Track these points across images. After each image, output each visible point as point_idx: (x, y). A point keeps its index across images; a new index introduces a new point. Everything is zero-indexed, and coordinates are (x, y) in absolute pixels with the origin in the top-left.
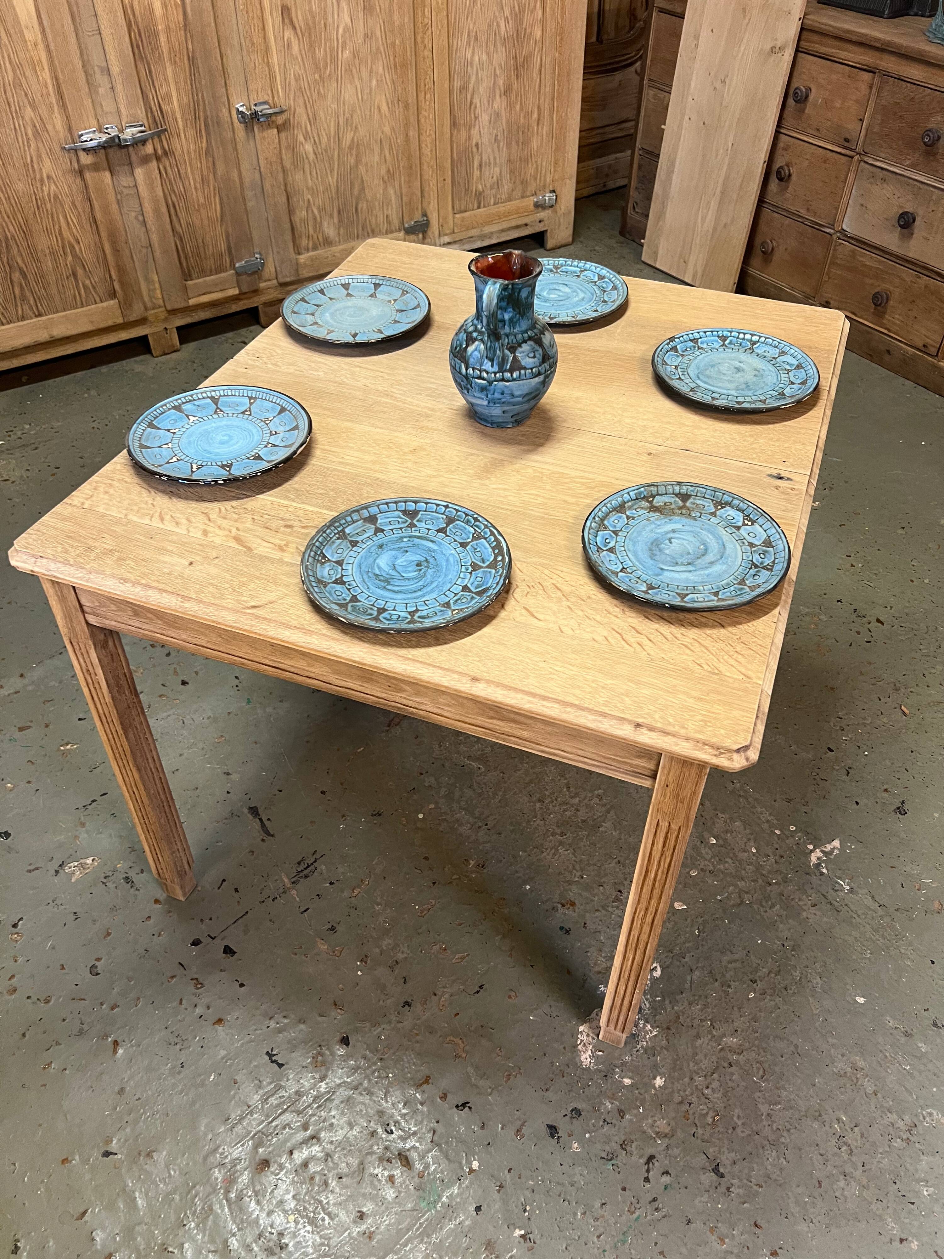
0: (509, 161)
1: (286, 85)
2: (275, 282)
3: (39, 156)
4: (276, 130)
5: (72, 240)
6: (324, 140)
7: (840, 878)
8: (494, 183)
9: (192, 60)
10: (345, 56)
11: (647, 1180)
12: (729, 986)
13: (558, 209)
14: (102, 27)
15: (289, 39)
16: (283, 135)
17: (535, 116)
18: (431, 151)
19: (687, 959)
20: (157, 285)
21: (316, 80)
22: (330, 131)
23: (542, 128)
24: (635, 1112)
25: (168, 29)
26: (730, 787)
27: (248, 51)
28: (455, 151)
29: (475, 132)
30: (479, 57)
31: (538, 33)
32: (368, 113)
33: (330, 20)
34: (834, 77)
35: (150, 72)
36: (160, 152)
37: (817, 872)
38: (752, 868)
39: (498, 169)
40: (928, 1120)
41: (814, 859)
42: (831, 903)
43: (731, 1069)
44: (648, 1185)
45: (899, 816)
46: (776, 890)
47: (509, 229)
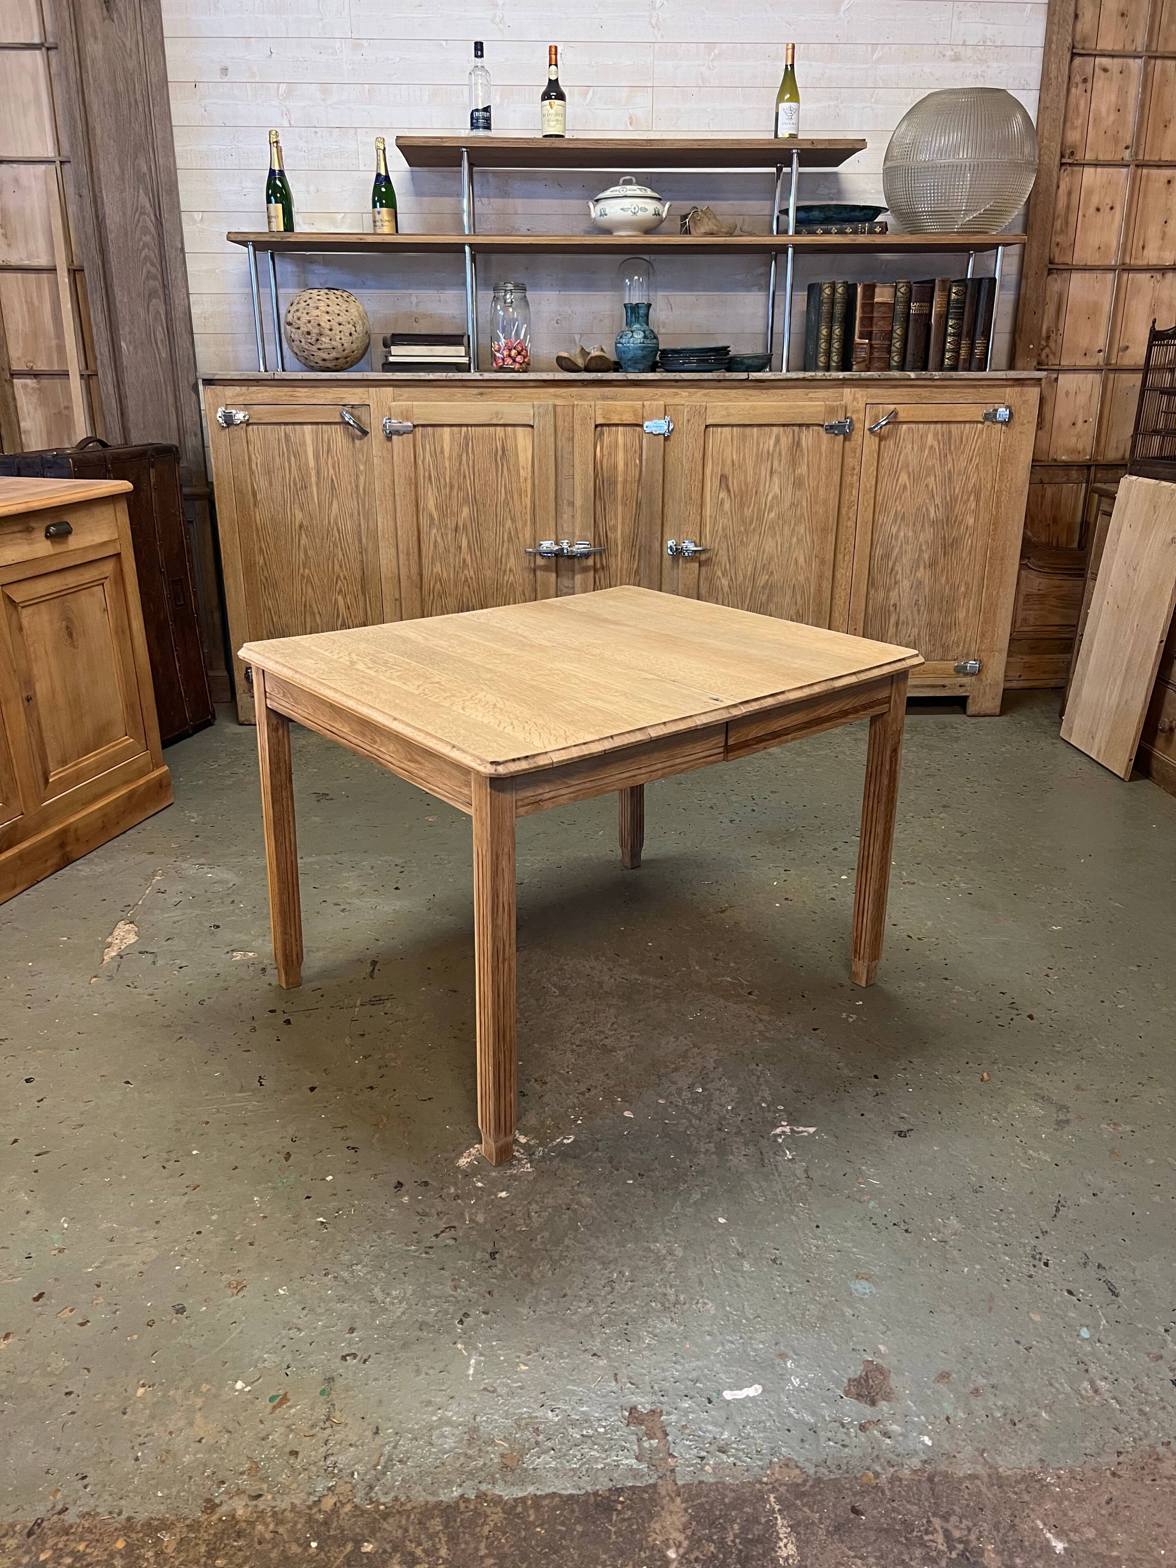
0: (929, 624)
1: (713, 532)
3: (508, 554)
4: (697, 565)
6: (740, 578)
7: (789, 1149)
8: (910, 642)
9: (639, 505)
10: (770, 516)
11: (437, 1236)
12: (618, 1170)
13: (984, 678)
14: (576, 473)
15: (723, 499)
16: (703, 569)
17: (963, 589)
18: (845, 603)
19: (600, 1143)
21: (740, 532)
22: (747, 572)
23: (969, 602)
24: (467, 1201)
25: (625, 481)
26: (754, 1066)
27: (686, 503)
28: (870, 608)
29: (894, 594)
30: (905, 532)
31: (971, 521)
32: (785, 562)
33: (762, 488)
35: (605, 508)
36: (598, 566)
37: (772, 1139)
38: (716, 1117)
39: (916, 630)
40: (699, 1305)
41: (778, 1130)
42: (762, 1160)
43: (567, 1212)
44: (433, 1239)
45: (896, 1136)
46: (723, 1135)
47: (923, 686)
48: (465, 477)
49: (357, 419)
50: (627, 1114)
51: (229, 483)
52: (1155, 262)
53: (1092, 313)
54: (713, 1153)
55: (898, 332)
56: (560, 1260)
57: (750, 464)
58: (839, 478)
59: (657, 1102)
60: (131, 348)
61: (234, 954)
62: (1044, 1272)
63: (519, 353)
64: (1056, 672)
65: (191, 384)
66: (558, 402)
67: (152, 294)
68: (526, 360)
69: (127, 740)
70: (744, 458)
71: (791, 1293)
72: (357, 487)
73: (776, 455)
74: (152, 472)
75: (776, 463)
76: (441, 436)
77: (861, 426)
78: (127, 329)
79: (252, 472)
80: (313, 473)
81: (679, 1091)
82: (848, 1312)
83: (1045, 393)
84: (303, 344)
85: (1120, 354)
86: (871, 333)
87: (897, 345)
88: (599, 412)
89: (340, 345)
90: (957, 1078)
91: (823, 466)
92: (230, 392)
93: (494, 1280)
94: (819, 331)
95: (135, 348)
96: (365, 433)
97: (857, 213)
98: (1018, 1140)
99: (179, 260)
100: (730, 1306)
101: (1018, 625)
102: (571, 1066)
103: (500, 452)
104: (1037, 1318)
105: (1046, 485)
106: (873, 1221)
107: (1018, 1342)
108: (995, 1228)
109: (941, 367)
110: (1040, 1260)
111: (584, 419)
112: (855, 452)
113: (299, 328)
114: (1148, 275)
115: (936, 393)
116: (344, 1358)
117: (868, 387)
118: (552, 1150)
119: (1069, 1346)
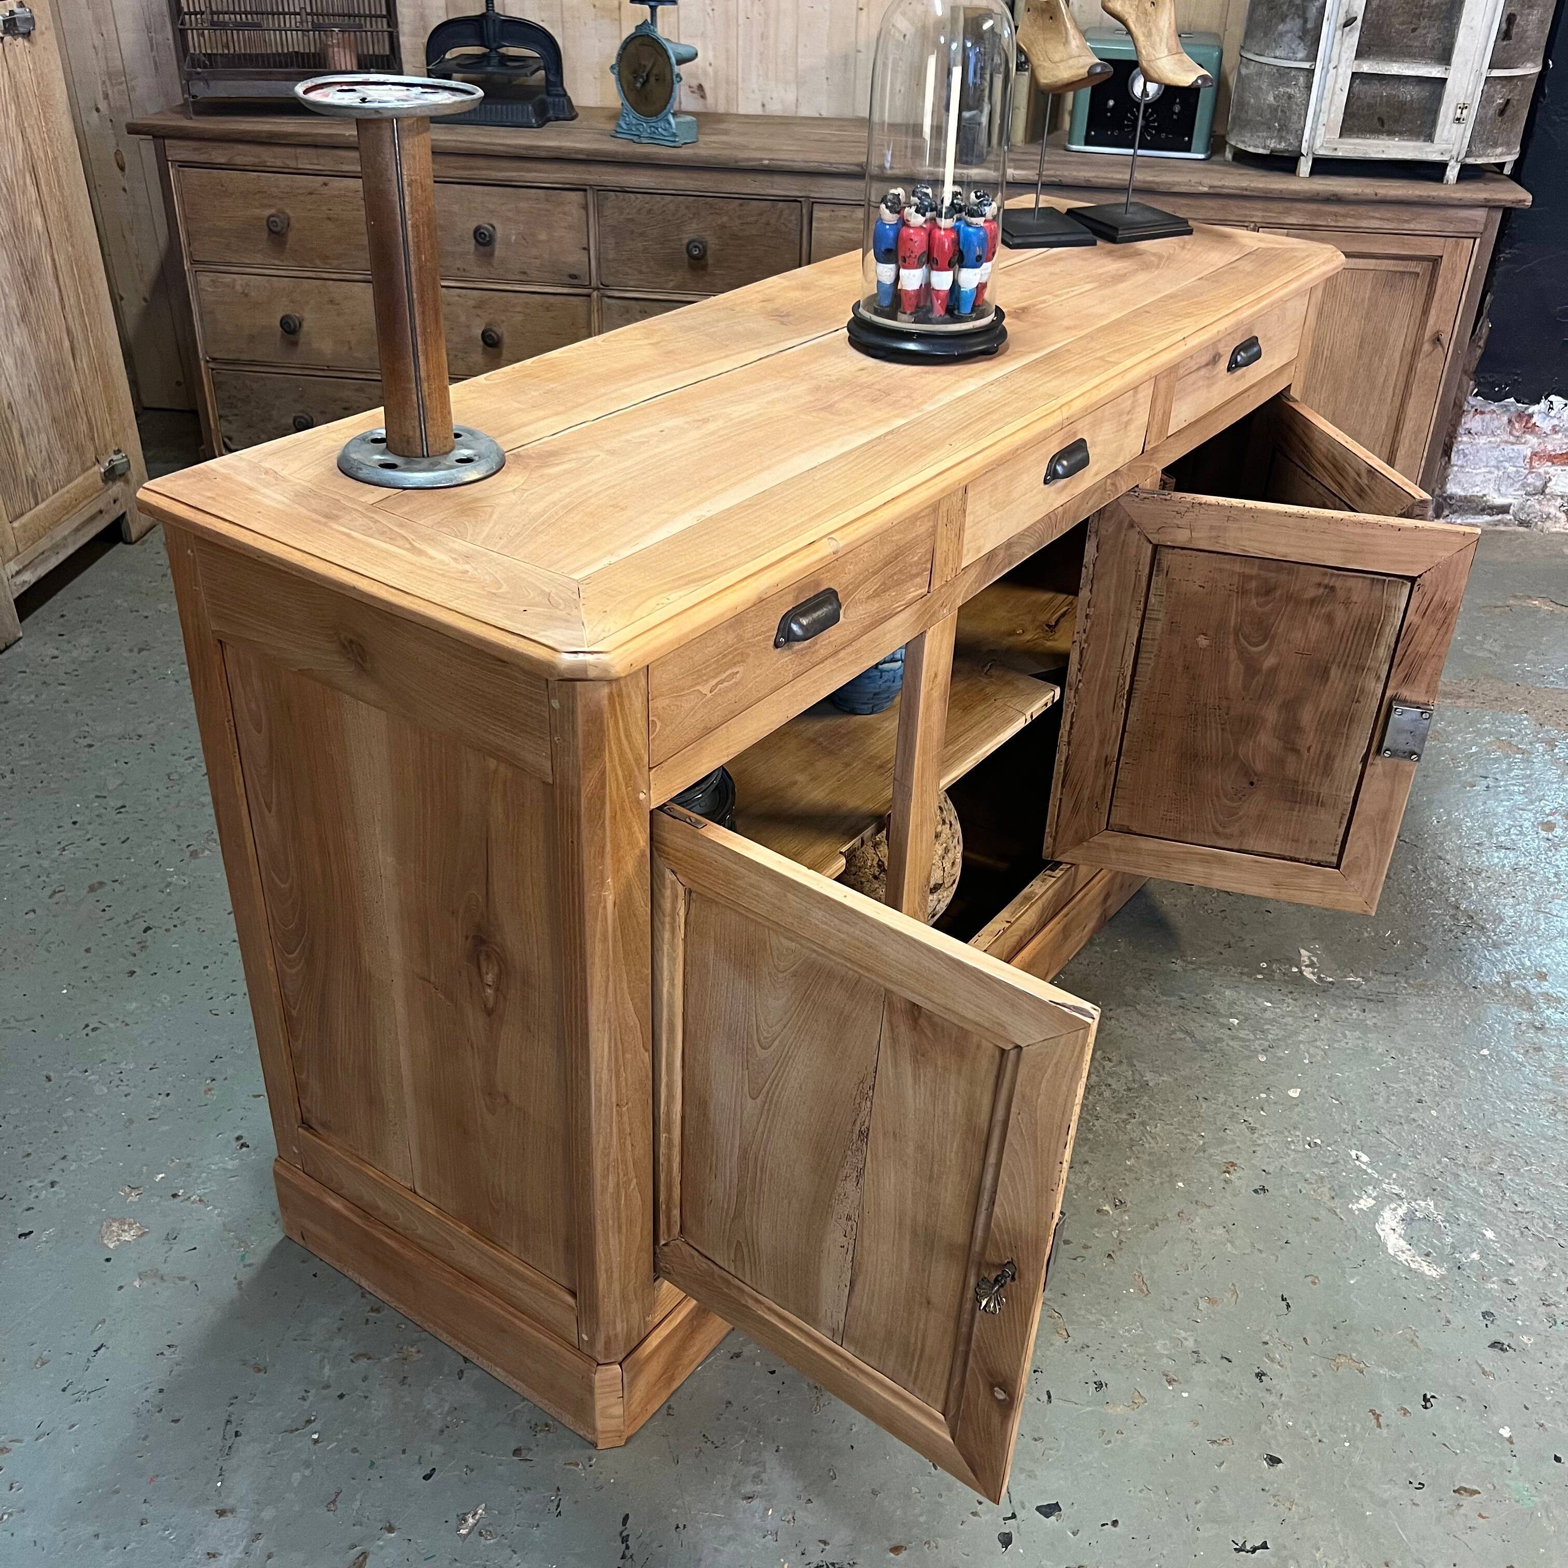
34: (523, 205)
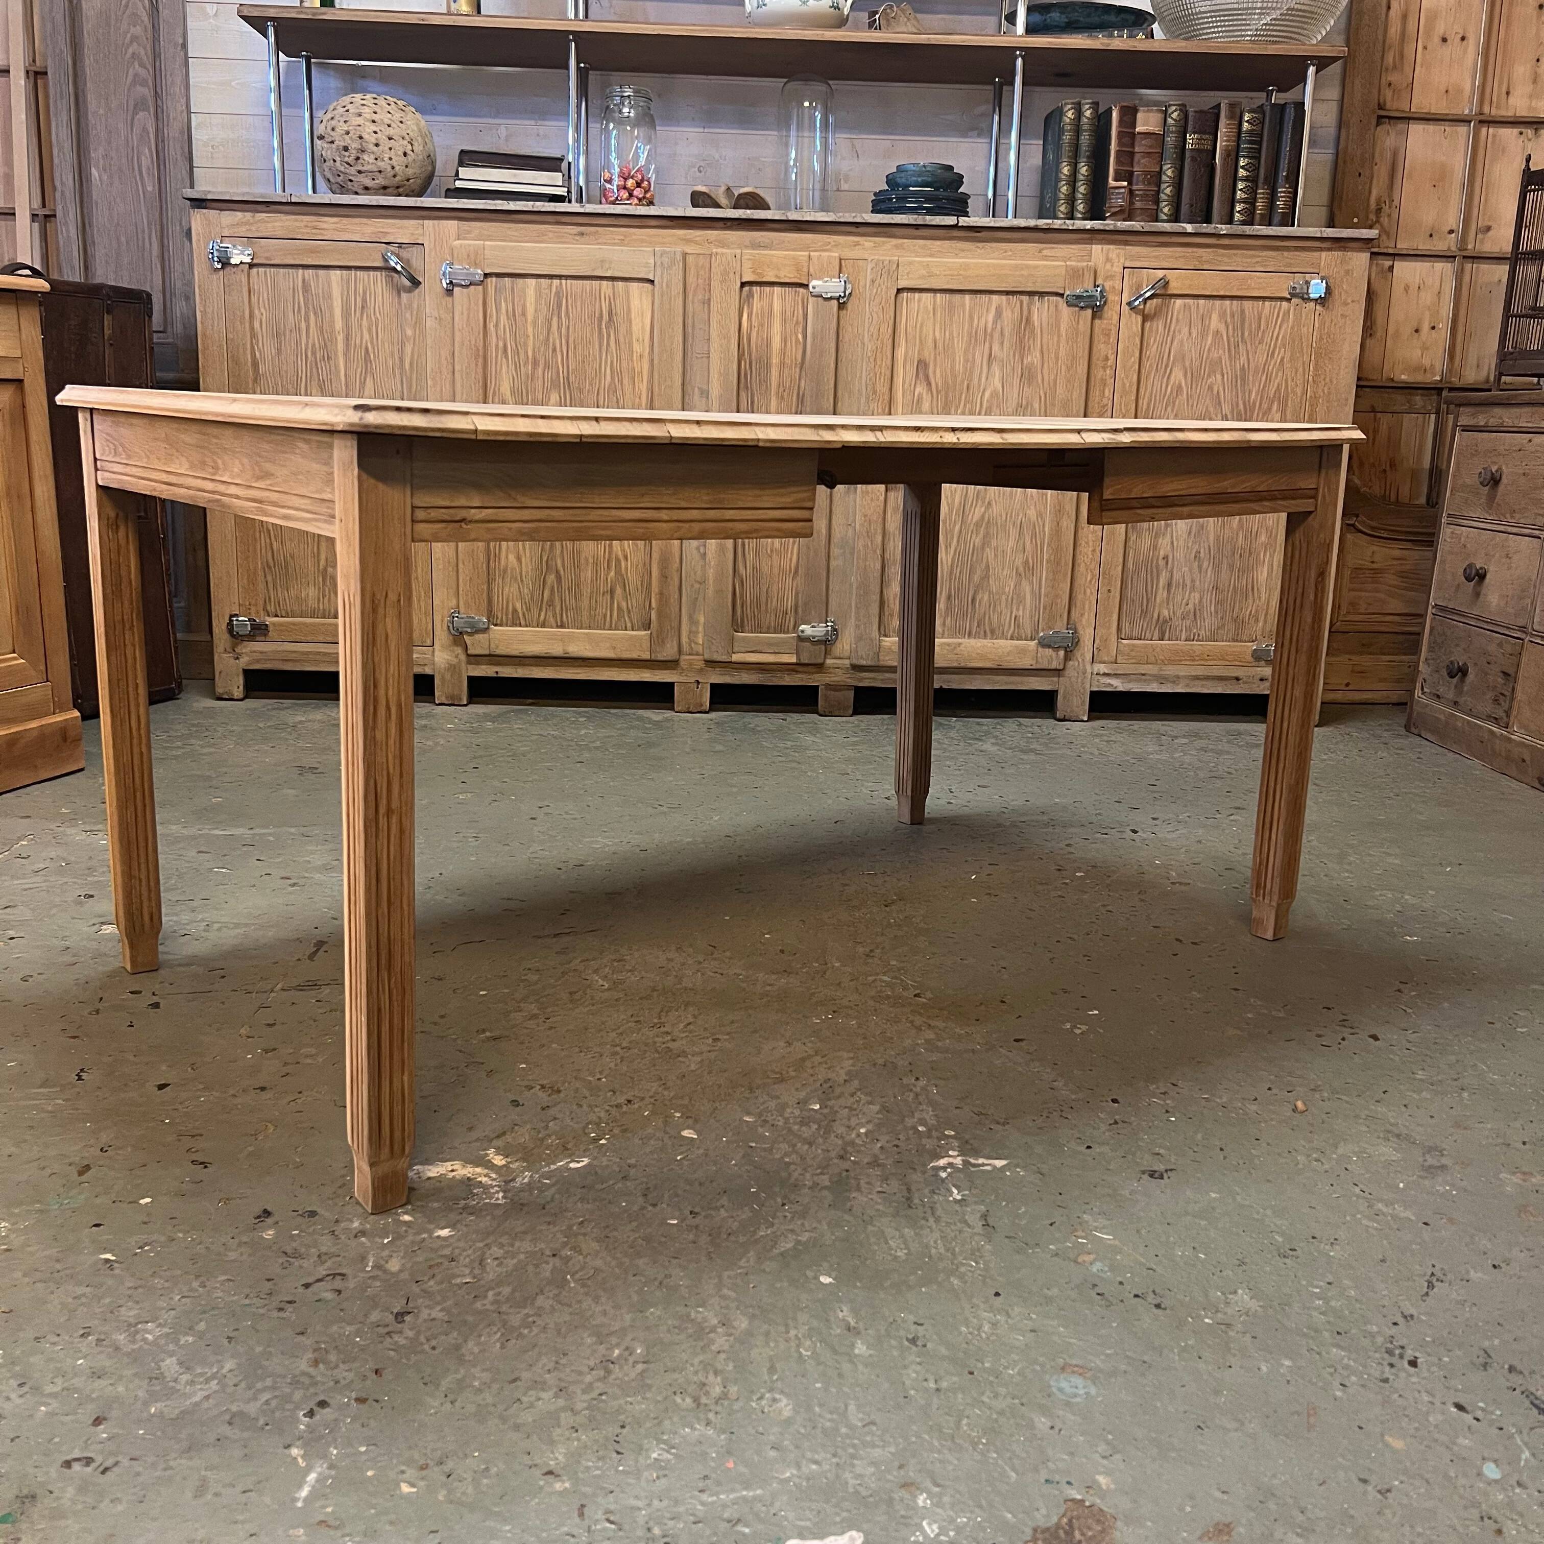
0: (1216, 588)
2: (847, 662)
5: (621, 557)
7: (958, 1187)
8: (1188, 612)
12: (655, 1206)
14: (712, 350)
17: (1263, 538)
18: (1094, 551)
19: (633, 1170)
20: (701, 629)
22: (953, 500)
23: (1272, 556)
24: (378, 1240)
25: (782, 364)
26: (911, 1081)
27: (867, 398)
28: (1131, 560)
33: (976, 380)
35: (752, 402)
37: (931, 1173)
38: (840, 1142)
39: (1197, 595)
40: (764, 1402)
41: (942, 1162)
42: (908, 1199)
43: (551, 1260)
44: (301, 1290)
45: (1146, 1177)
46: (846, 1165)
47: (1207, 678)
48: (554, 350)
49: (406, 263)
50: (686, 1133)
51: (221, 346)
52: (1524, 114)
53: (1439, 179)
54: (825, 1188)
55: (1169, 173)
56: (520, 1327)
57: (959, 345)
58: (1085, 371)
59: (741, 1120)
60: (105, 178)
61: (104, 927)
62: (1410, 1375)
63: (639, 185)
64: (1398, 681)
65: (185, 229)
66: (689, 249)
67: (140, 105)
68: (648, 195)
69: (15, 659)
70: (952, 338)
71: (938, 1390)
72: (402, 360)
73: (996, 335)
74: (107, 319)
75: (996, 348)
76: (523, 291)
77: (1117, 298)
78: (101, 151)
79: (253, 335)
80: (340, 338)
81: (782, 1108)
82: (1042, 1423)
83: (1376, 286)
84: (338, 164)
85: (1480, 236)
86: (1131, 173)
87: (1168, 191)
88: (747, 265)
89: (389, 169)
90: (1254, 1107)
91: (1062, 353)
92: (228, 218)
93: (392, 1353)
94: (1058, 170)
95: (111, 177)
96: (416, 283)
97: (1112, 18)
98: (1357, 1190)
99: (179, 60)
100: (821, 1405)
101: (1344, 611)
102: (605, 1073)
103: (606, 317)
104: (1398, 1444)
105: (1379, 415)
106: (1098, 1290)
107: (1365, 1481)
108: (1317, 1309)
109: (1230, 221)
110: (1401, 1356)
111: (725, 273)
112: (1108, 335)
113: (332, 142)
114: (1515, 131)
115: (1223, 255)
116: (68, 1464)
117: (1126, 243)
118: (548, 1175)
119: (1462, 1491)
